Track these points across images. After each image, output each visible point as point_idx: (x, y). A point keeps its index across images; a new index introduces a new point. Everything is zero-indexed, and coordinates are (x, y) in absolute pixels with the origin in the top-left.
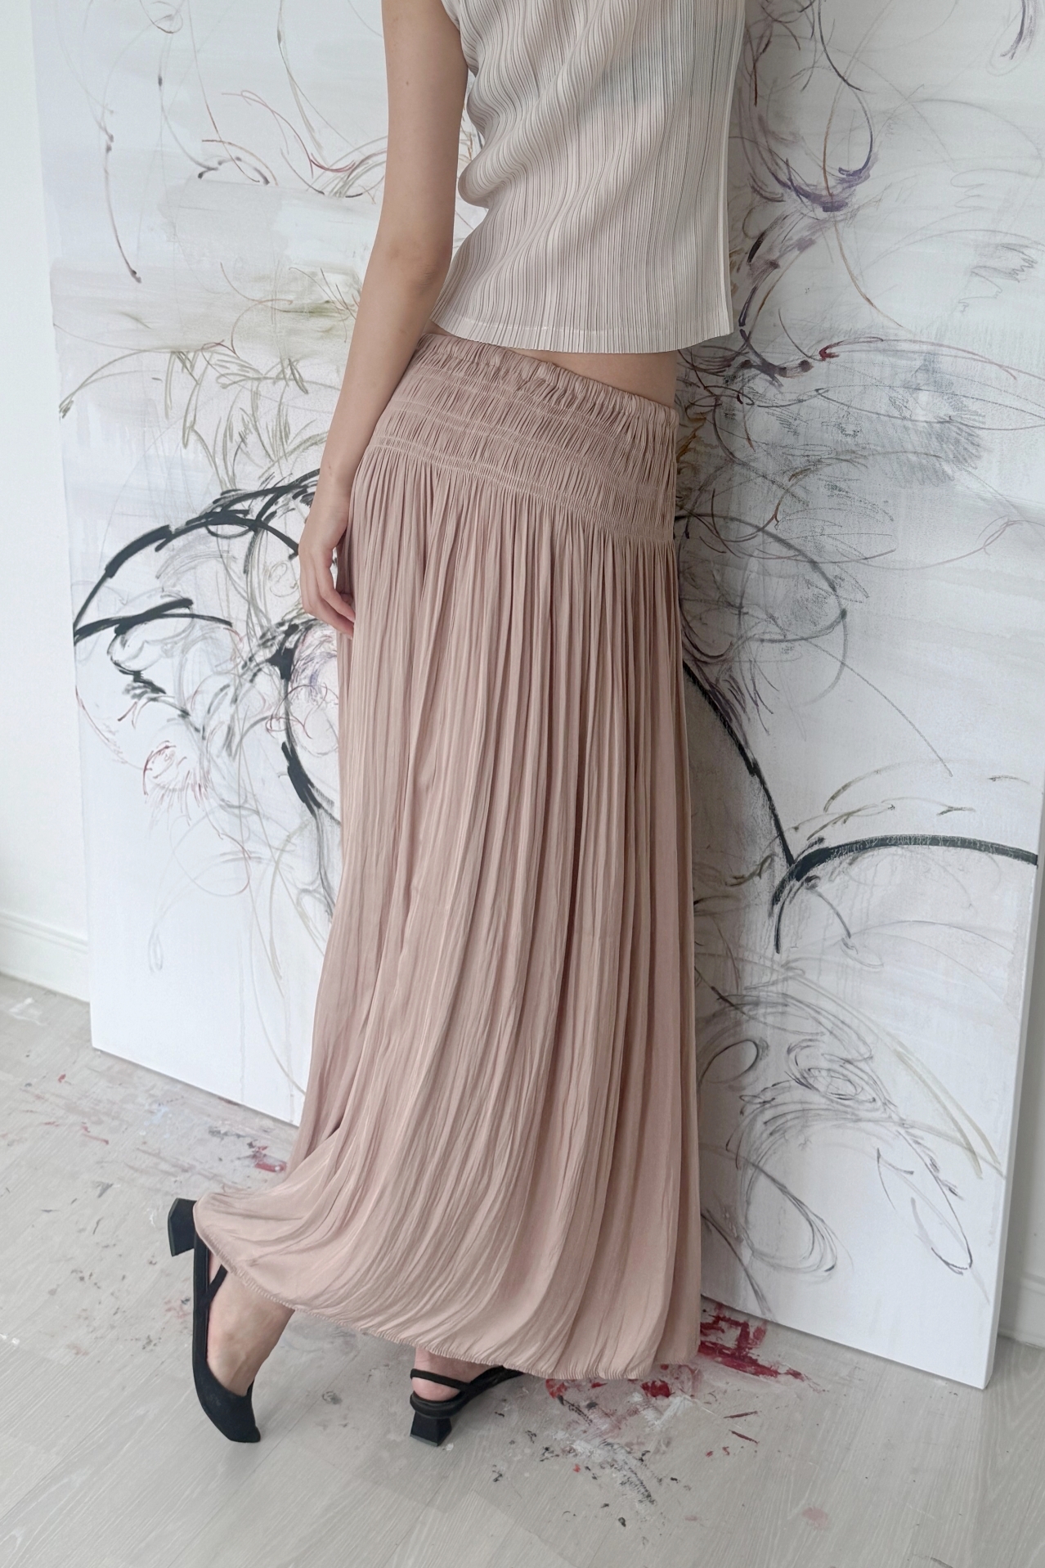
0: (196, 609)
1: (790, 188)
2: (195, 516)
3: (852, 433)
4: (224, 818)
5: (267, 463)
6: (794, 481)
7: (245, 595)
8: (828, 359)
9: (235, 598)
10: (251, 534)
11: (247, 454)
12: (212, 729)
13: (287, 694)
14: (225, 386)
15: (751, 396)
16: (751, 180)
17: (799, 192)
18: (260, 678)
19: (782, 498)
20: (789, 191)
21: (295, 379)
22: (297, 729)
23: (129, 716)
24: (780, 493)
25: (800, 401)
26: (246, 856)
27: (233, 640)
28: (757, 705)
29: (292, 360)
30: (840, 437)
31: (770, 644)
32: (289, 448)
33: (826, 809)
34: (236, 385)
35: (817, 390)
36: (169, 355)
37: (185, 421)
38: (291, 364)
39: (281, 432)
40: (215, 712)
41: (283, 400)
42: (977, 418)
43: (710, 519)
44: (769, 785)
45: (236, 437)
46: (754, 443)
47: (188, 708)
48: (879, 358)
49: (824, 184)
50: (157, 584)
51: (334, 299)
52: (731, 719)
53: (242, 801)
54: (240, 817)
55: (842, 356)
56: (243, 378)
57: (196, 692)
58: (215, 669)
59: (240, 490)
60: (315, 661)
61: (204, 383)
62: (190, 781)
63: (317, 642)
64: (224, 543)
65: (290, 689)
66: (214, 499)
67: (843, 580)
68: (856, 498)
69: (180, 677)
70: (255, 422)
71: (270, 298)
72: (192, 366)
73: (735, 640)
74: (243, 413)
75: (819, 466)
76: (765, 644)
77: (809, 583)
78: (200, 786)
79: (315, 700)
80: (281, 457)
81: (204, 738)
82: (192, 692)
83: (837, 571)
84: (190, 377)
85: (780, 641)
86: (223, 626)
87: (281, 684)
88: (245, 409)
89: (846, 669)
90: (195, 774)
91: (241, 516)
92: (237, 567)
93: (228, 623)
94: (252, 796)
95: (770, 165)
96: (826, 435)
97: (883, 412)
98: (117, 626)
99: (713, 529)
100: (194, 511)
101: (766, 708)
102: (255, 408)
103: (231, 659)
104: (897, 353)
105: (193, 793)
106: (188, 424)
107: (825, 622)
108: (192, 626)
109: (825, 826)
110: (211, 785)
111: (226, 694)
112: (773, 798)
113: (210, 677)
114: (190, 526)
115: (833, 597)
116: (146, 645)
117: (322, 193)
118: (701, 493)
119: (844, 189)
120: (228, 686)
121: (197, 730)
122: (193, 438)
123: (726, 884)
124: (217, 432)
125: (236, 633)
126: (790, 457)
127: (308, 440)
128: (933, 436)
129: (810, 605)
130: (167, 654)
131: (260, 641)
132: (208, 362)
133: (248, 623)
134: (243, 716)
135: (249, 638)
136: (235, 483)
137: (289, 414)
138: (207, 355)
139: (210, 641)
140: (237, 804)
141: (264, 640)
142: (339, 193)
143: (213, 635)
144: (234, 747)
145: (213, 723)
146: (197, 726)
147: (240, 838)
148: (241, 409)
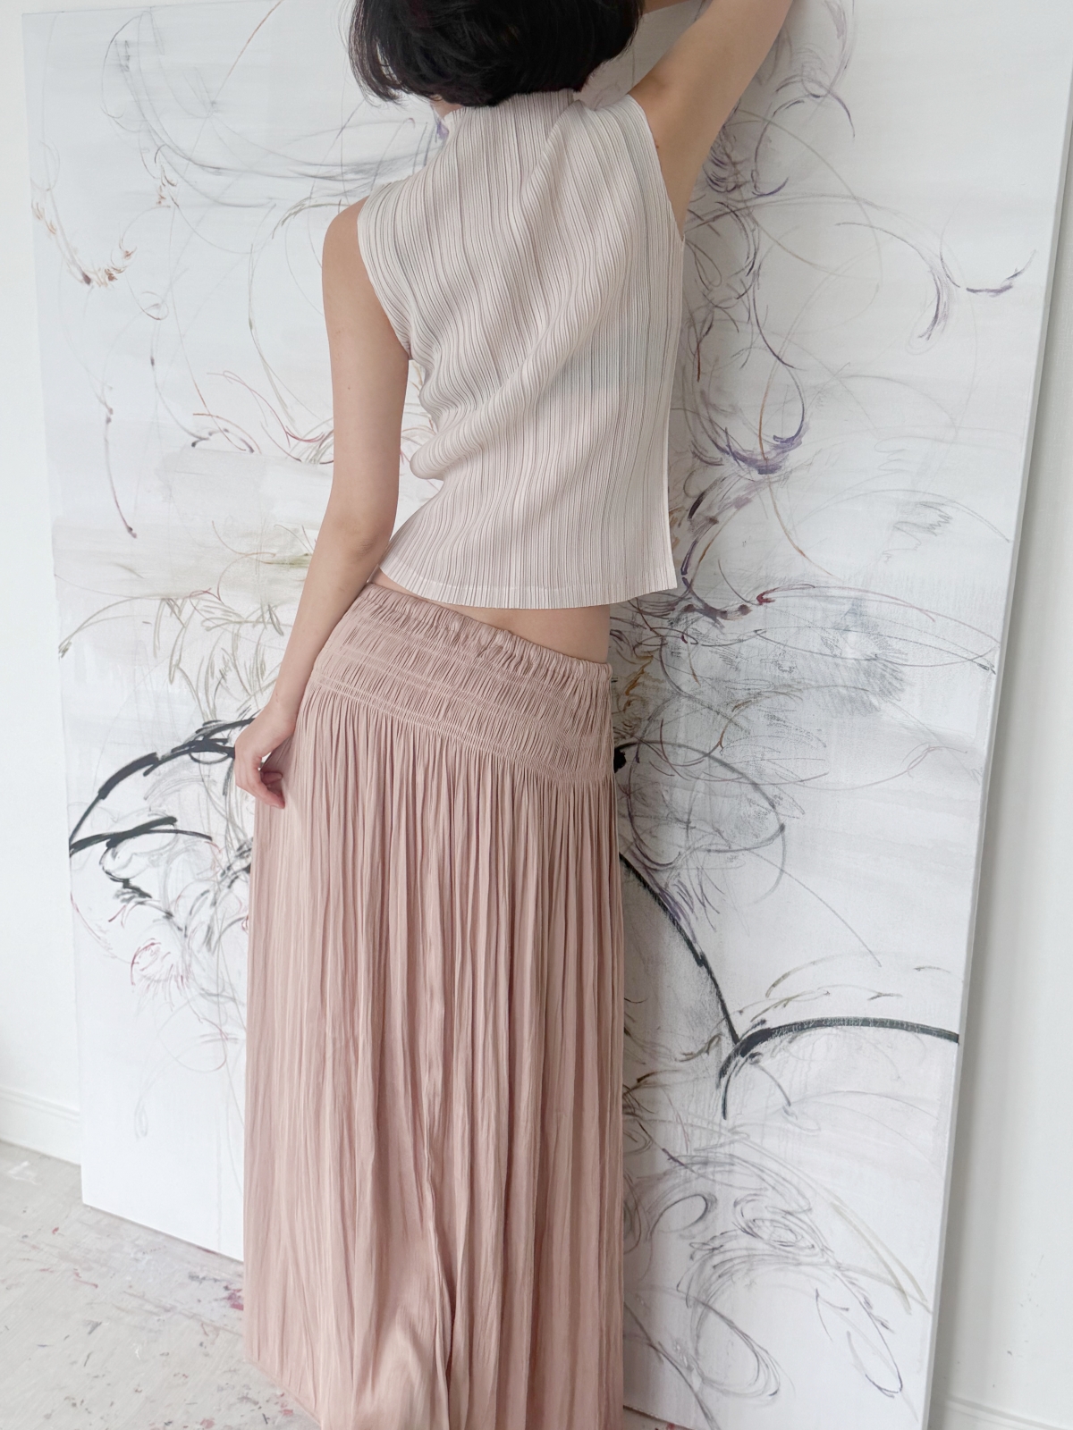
0: (179, 825)
1: (728, 454)
2: (179, 744)
3: (788, 669)
4: (204, 1006)
5: (244, 697)
6: (734, 713)
7: (224, 813)
8: (765, 604)
9: (214, 816)
11: (227, 689)
12: (193, 927)
14: (209, 629)
15: (695, 637)
16: (692, 446)
17: (736, 456)
18: (237, 884)
19: (726, 727)
20: (726, 455)
21: (273, 623)
23: (119, 918)
24: (724, 722)
25: (741, 641)
26: (224, 1037)
27: (213, 852)
28: (704, 905)
29: (272, 606)
30: (778, 673)
31: (716, 854)
32: (264, 684)
33: (767, 995)
34: (218, 628)
35: (756, 631)
36: (159, 601)
37: (171, 659)
38: (270, 609)
39: (260, 670)
40: (196, 913)
41: (261, 641)
42: (900, 656)
43: (659, 746)
44: (716, 975)
45: (218, 675)
46: (699, 678)
47: (172, 910)
48: (812, 603)
49: (759, 450)
50: (145, 804)
52: (679, 918)
53: (220, 991)
54: (218, 1003)
55: (778, 601)
56: (225, 621)
57: (179, 897)
58: (197, 877)
59: (220, 720)
61: (190, 626)
62: (174, 973)
64: (205, 768)
66: (197, 728)
67: (781, 799)
68: (793, 726)
69: (165, 883)
70: (235, 660)
71: (255, 552)
72: (180, 611)
73: (683, 851)
74: (224, 653)
75: (759, 699)
76: (712, 854)
77: (750, 801)
78: (182, 977)
80: (257, 692)
81: (186, 936)
82: (175, 897)
83: (777, 792)
84: (178, 621)
85: (725, 851)
86: (204, 840)
88: (226, 650)
89: (784, 875)
90: (177, 967)
91: (221, 744)
92: (218, 789)
93: (209, 838)
94: (229, 986)
95: (710, 433)
96: (765, 672)
97: (816, 651)
98: (108, 840)
99: (662, 754)
100: (177, 741)
101: (714, 908)
102: (235, 648)
103: (211, 868)
104: (827, 598)
105: (175, 984)
106: (174, 663)
107: (765, 835)
108: (176, 840)
109: (767, 1010)
110: (192, 976)
111: (207, 898)
112: (720, 986)
113: (192, 883)
114: (175, 753)
115: (773, 814)
116: (134, 856)
117: (298, 460)
118: (650, 722)
119: (778, 454)
120: (207, 891)
121: (179, 929)
122: (178, 675)
123: (676, 1060)
124: (199, 668)
125: (216, 846)
126: (732, 691)
128: (862, 673)
129: (752, 821)
130: (153, 864)
131: (237, 853)
132: (195, 607)
133: (226, 837)
134: (221, 917)
135: (227, 850)
136: (215, 715)
137: (266, 653)
138: (194, 601)
139: (192, 853)
140: (216, 992)
141: (241, 852)
142: (314, 461)
143: (195, 847)
144: (212, 945)
145: (194, 923)
146: (180, 926)
147: (218, 1022)
148: (222, 649)
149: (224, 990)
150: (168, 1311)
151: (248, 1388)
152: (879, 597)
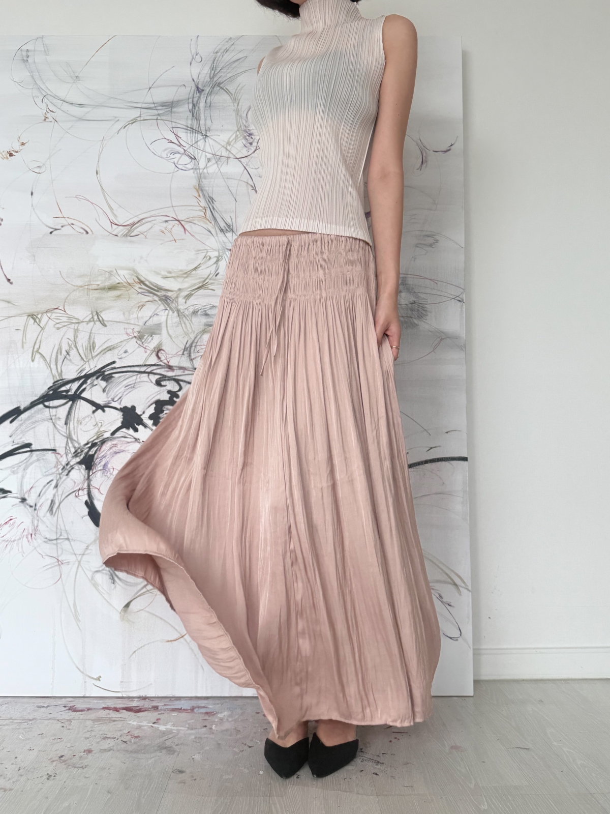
0: (33, 447)
2: (36, 398)
4: (48, 548)
5: (82, 363)
7: (65, 435)
9: (59, 437)
10: (70, 403)
11: (70, 360)
12: (41, 503)
13: (89, 476)
14: (58, 329)
18: (73, 473)
21: (99, 321)
22: (95, 493)
27: (56, 457)
29: (98, 312)
32: (94, 354)
34: (65, 327)
36: (26, 317)
37: (34, 348)
38: (97, 314)
39: (90, 347)
40: (43, 495)
41: (92, 331)
42: (424, 300)
45: (64, 353)
47: (26, 497)
50: (10, 439)
51: (122, 282)
53: (58, 536)
54: (56, 544)
56: (69, 323)
57: (32, 488)
58: (44, 474)
59: (64, 379)
60: (107, 457)
61: (46, 329)
62: (25, 533)
63: (108, 448)
64: (53, 410)
65: (91, 473)
66: (48, 387)
69: (22, 482)
70: (76, 344)
71: (87, 284)
72: (40, 321)
74: (68, 340)
78: (31, 535)
79: (105, 475)
80: (90, 359)
81: (35, 509)
82: (29, 488)
84: (38, 326)
86: (50, 452)
87: (85, 473)
88: (70, 338)
90: (29, 529)
91: (64, 393)
92: (61, 423)
93: (54, 450)
94: (65, 532)
100: (36, 396)
102: (75, 337)
103: (55, 467)
105: (26, 539)
106: (35, 350)
110: (39, 532)
111: (51, 484)
113: (41, 478)
114: (33, 405)
117: (117, 236)
120: (52, 480)
121: (31, 506)
122: (38, 356)
124: (52, 351)
125: (59, 454)
127: (106, 349)
130: (13, 472)
131: (73, 455)
132: (50, 318)
133: (66, 448)
134: (61, 493)
135: (66, 454)
136: (62, 376)
137: (95, 337)
138: (49, 315)
139: (42, 461)
140: (55, 538)
141: (76, 454)
142: (126, 235)
143: (44, 457)
144: (54, 510)
145: (42, 501)
146: (32, 504)
147: (56, 555)
148: (68, 338)
149: (61, 535)
150: (32, 720)
151: (105, 734)
152: (413, 276)
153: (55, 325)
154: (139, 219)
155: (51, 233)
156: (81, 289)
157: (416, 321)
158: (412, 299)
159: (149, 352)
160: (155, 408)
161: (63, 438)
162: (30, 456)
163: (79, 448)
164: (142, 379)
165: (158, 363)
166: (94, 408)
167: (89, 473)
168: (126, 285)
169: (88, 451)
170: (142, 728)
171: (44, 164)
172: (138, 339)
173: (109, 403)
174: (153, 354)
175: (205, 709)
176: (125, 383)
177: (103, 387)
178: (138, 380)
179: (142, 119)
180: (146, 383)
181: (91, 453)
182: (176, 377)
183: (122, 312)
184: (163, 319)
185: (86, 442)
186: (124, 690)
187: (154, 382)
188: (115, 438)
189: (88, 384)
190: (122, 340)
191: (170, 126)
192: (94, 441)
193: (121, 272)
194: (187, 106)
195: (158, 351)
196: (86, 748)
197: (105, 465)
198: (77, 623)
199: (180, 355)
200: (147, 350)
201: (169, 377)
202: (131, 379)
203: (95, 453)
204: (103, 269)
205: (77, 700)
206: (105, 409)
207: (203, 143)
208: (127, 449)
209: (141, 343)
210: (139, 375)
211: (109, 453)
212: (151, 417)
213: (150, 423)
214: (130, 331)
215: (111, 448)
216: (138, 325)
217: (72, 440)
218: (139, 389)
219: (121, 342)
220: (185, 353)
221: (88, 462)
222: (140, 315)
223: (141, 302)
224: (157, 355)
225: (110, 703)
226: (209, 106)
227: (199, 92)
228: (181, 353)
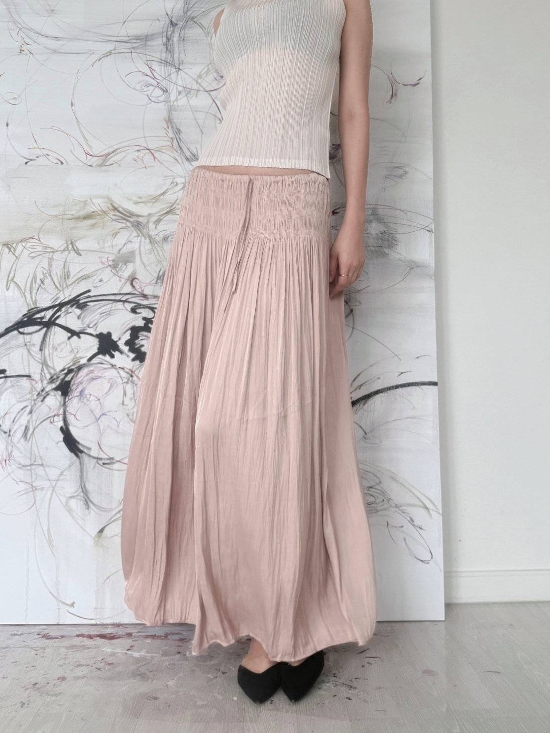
0: (9, 373)
2: (11, 324)
4: (21, 474)
5: (56, 290)
7: (40, 361)
8: (335, 214)
9: (33, 363)
10: (45, 329)
11: (45, 289)
12: (15, 430)
13: (65, 403)
14: (33, 258)
18: (48, 398)
22: (70, 419)
26: (34, 489)
27: (31, 384)
29: (73, 241)
32: (69, 283)
34: (39, 256)
36: (2, 246)
37: (8, 277)
38: (72, 243)
39: (65, 275)
40: (17, 421)
41: (67, 260)
42: (394, 230)
45: (39, 282)
47: (0, 423)
51: (97, 210)
53: (32, 462)
54: (31, 470)
55: (340, 212)
56: (43, 252)
57: (6, 414)
58: (19, 400)
59: (39, 307)
60: (84, 383)
61: (21, 257)
63: (85, 374)
64: (27, 337)
65: (67, 400)
66: (23, 314)
70: (50, 272)
71: (61, 214)
72: (15, 250)
74: (43, 269)
78: (5, 460)
79: (82, 402)
80: (65, 288)
81: (9, 435)
82: (3, 414)
84: (13, 255)
86: (25, 378)
87: (61, 398)
88: (45, 267)
89: (354, 330)
90: (3, 455)
91: (39, 320)
92: (36, 349)
93: (29, 376)
94: (39, 458)
100: (11, 322)
102: (50, 266)
103: (30, 393)
106: (10, 279)
110: (13, 459)
111: (25, 411)
113: (15, 404)
114: (8, 331)
117: (91, 166)
120: (27, 406)
121: (5, 432)
122: (12, 285)
124: (27, 280)
125: (33, 380)
127: (81, 278)
128: (379, 239)
131: (49, 381)
132: (24, 247)
133: (41, 374)
134: (36, 419)
135: (42, 380)
136: (36, 304)
137: (70, 266)
138: (24, 244)
139: (16, 387)
140: (29, 464)
141: (51, 380)
142: (101, 165)
143: (19, 384)
144: (28, 437)
145: (15, 427)
146: (6, 430)
147: (31, 481)
148: (42, 267)
149: (35, 461)
150: (6, 648)
151: (79, 662)
152: (383, 207)
153: (30, 254)
154: (113, 150)
155: (26, 163)
156: (56, 218)
157: (386, 251)
158: (382, 228)
159: (123, 281)
160: (131, 334)
161: (38, 364)
162: (5, 382)
163: (55, 374)
164: (117, 306)
165: (133, 292)
166: (69, 335)
167: (65, 399)
168: (101, 213)
169: (65, 378)
170: (116, 655)
171: (19, 96)
172: (113, 268)
173: (84, 330)
174: (128, 283)
175: (179, 636)
176: (100, 310)
177: (78, 314)
178: (114, 308)
179: (116, 52)
180: (121, 311)
181: (67, 379)
182: (151, 306)
183: (97, 241)
184: (137, 246)
185: (61, 368)
186: (98, 617)
187: (130, 310)
188: (92, 364)
189: (62, 312)
190: (98, 269)
191: (144, 59)
192: (70, 367)
193: (95, 201)
194: (161, 39)
195: (132, 280)
196: (59, 676)
197: (82, 392)
198: (51, 548)
199: (154, 283)
200: (122, 279)
201: (144, 305)
202: (106, 307)
203: (72, 379)
204: (78, 199)
205: (51, 628)
206: (82, 335)
207: (176, 76)
208: (104, 375)
209: (115, 272)
210: (114, 304)
211: (86, 379)
212: (127, 343)
213: (126, 349)
214: (104, 260)
215: (87, 374)
216: (113, 254)
217: (47, 366)
218: (114, 316)
219: (96, 271)
220: (159, 281)
221: (64, 388)
222: (114, 243)
223: (115, 229)
224: (132, 284)
225: (84, 631)
226: (183, 39)
227: (173, 26)
228: (154, 282)
